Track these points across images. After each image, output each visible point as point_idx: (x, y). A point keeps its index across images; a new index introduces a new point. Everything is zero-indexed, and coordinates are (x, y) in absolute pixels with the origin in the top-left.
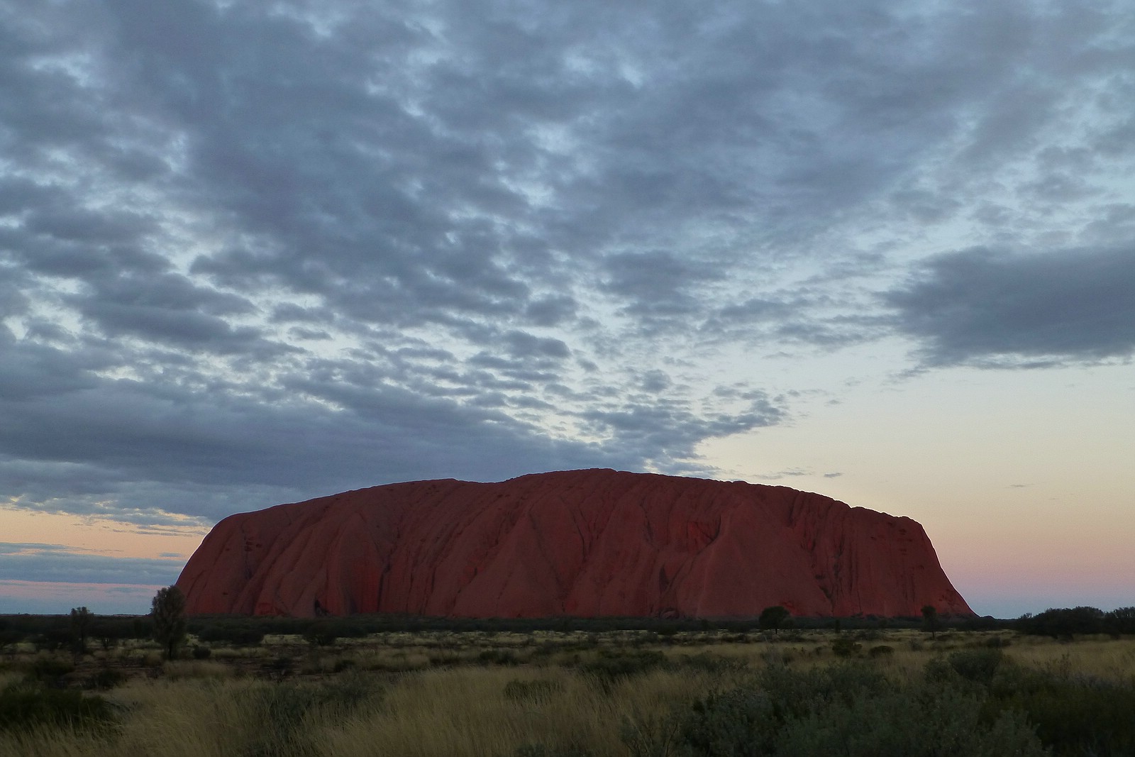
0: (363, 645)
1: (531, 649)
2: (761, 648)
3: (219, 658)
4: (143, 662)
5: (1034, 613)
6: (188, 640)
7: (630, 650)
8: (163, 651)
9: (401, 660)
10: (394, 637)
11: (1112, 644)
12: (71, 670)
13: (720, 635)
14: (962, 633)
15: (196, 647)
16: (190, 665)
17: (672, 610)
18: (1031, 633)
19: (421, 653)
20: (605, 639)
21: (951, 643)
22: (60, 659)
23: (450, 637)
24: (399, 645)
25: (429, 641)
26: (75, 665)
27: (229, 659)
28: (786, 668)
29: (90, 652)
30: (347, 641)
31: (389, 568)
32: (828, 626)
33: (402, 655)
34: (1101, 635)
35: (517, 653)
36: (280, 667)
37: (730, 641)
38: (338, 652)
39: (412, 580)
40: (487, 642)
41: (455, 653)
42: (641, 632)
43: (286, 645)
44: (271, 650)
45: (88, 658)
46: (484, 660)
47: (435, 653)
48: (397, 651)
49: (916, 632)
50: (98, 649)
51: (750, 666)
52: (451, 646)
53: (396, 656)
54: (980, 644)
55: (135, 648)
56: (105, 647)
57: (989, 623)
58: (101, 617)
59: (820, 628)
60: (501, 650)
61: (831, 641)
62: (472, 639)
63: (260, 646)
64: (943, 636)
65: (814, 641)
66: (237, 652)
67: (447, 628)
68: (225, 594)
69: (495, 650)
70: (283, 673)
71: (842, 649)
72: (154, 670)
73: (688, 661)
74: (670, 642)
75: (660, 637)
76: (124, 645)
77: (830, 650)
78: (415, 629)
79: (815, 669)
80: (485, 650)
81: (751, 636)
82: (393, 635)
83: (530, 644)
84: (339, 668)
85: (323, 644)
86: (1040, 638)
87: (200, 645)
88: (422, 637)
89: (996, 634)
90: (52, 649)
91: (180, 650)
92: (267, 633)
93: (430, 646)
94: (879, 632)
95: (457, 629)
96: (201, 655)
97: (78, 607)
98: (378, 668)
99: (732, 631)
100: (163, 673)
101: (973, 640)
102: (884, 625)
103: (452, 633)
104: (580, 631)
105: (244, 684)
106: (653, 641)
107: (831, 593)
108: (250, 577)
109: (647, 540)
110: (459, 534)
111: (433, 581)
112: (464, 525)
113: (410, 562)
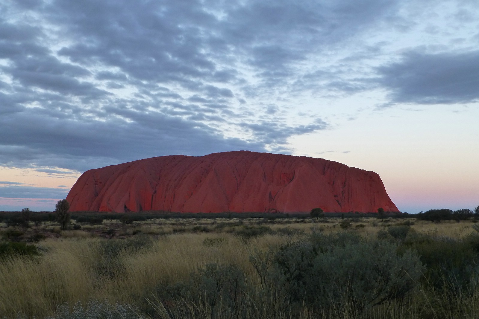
0: (145, 224)
1: (214, 226)
2: (311, 225)
3: (84, 229)
4: (53, 231)
5: (425, 211)
6: (71, 222)
7: (256, 226)
8: (61, 226)
9: (161, 230)
10: (158, 221)
11: (456, 224)
12: (22, 234)
13: (294, 220)
14: (394, 219)
15: (75, 225)
16: (72, 232)
17: (274, 210)
18: (423, 219)
19: (169, 227)
20: (246, 221)
21: (390, 223)
22: (18, 230)
23: (181, 220)
24: (160, 224)
25: (172, 222)
26: (24, 232)
27: (89, 230)
28: (321, 233)
29: (30, 227)
30: (138, 222)
31: (155, 192)
32: (339, 216)
33: (162, 228)
34: (452, 221)
35: (209, 227)
36: (110, 233)
37: (298, 222)
38: (135, 227)
39: (165, 197)
40: (197, 223)
41: (183, 227)
42: (261, 218)
43: (112, 224)
44: (106, 226)
45: (29, 229)
46: (195, 230)
47: (175, 227)
48: (159, 226)
49: (375, 219)
50: (33, 226)
51: (305, 232)
52: (181, 224)
53: (159, 228)
54: (401, 224)
55: (49, 225)
56: (37, 225)
57: (406, 215)
58: (35, 213)
59: (336, 217)
60: (202, 226)
61: (340, 222)
62: (191, 221)
63: (102, 224)
64: (386, 221)
65: (333, 222)
66: (92, 227)
67: (180, 217)
68: (86, 203)
69: (200, 226)
70: (111, 235)
71: (344, 226)
72: (57, 234)
73: (280, 230)
74: (273, 223)
75: (269, 220)
76: (44, 224)
77: (340, 226)
78: (167, 217)
79: (332, 233)
80: (196, 226)
81: (307, 220)
82: (157, 220)
83: (215, 223)
84: (134, 233)
85: (128, 223)
86: (426, 222)
87: (77, 224)
88: (170, 220)
89: (409, 220)
90: (14, 226)
91: (68, 226)
92: (104, 219)
93: (173, 224)
94: (360, 219)
95: (184, 217)
96: (77, 228)
97: (25, 208)
98: (151, 233)
99: (299, 218)
100: (61, 235)
101: (398, 222)
102: (362, 216)
103: (182, 219)
104: (236, 218)
105: (94, 240)
106: (266, 222)
107: (340, 202)
108: (97, 195)
109: (264, 180)
110: (185, 178)
111: (174, 197)
112: (188, 174)
113: (165, 189)
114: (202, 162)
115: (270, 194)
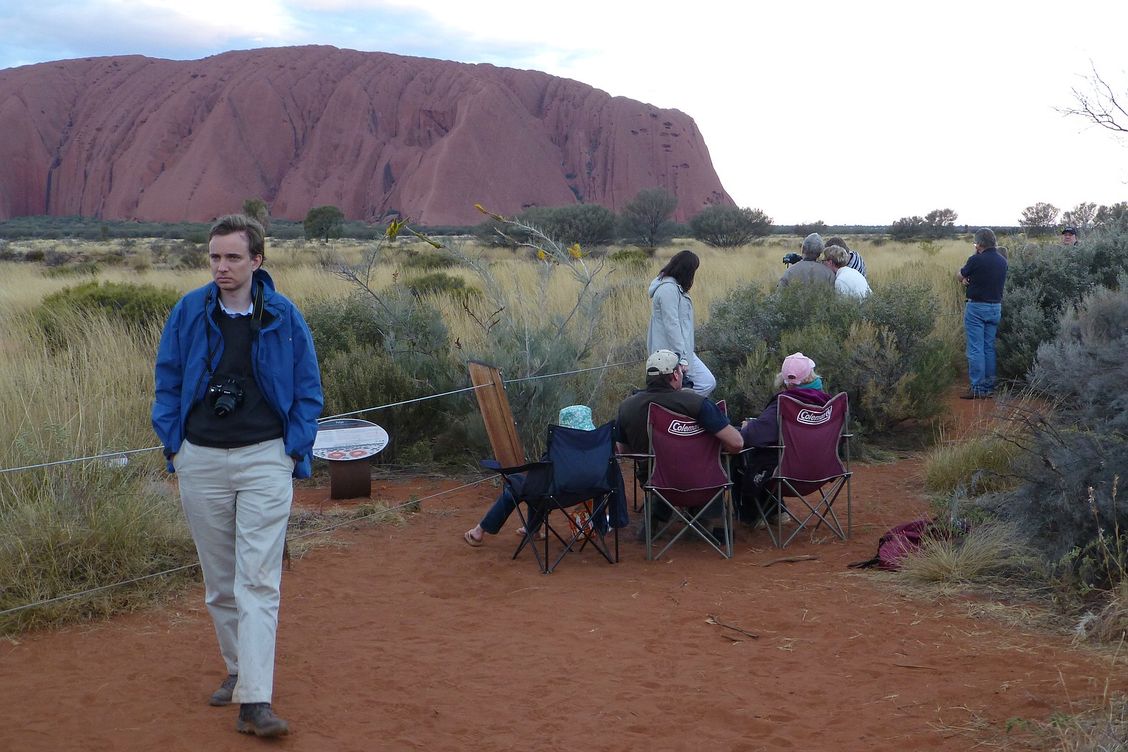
17: (394, 213)
31: (58, 163)
39: (86, 177)
107: (581, 194)
109: (371, 131)
110: (143, 122)
111: (111, 178)
112: (151, 112)
113: (84, 156)
114: (195, 76)
115: (388, 168)
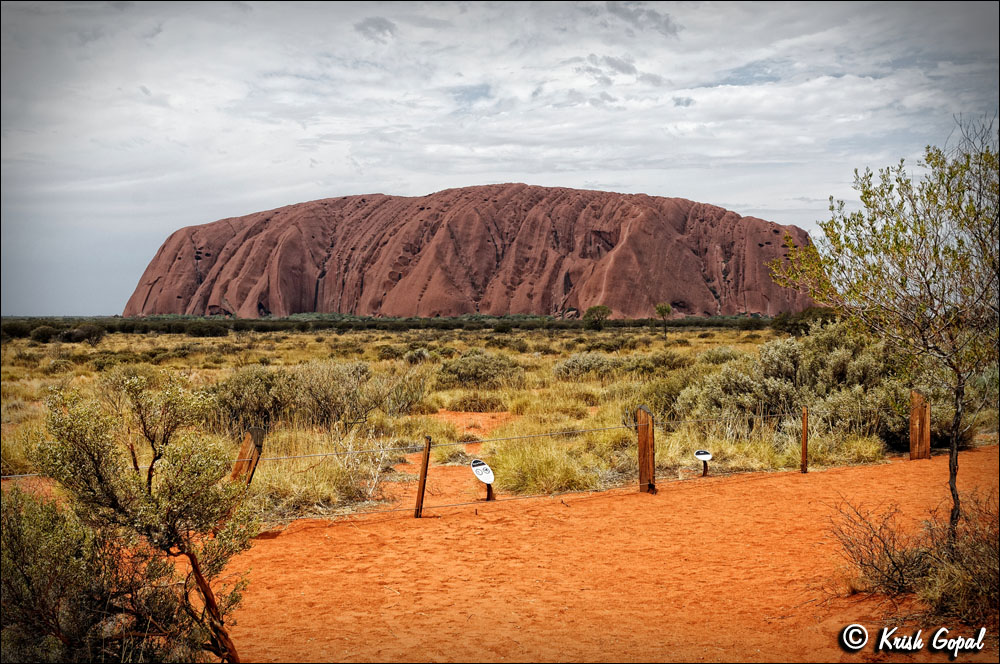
17: (574, 310)
31: (323, 274)
39: (344, 284)
68: (179, 297)
107: (719, 294)
108: (201, 282)
109: (554, 247)
110: (385, 243)
111: (362, 285)
112: (390, 235)
113: (342, 268)
114: (422, 209)
115: (568, 276)
